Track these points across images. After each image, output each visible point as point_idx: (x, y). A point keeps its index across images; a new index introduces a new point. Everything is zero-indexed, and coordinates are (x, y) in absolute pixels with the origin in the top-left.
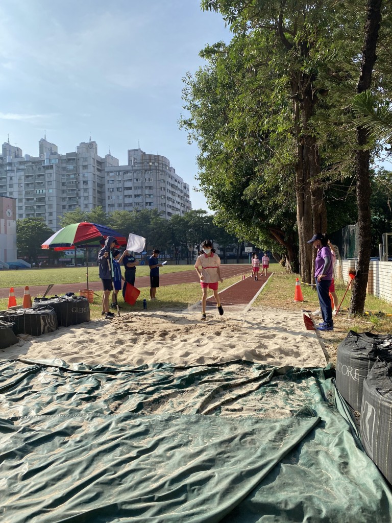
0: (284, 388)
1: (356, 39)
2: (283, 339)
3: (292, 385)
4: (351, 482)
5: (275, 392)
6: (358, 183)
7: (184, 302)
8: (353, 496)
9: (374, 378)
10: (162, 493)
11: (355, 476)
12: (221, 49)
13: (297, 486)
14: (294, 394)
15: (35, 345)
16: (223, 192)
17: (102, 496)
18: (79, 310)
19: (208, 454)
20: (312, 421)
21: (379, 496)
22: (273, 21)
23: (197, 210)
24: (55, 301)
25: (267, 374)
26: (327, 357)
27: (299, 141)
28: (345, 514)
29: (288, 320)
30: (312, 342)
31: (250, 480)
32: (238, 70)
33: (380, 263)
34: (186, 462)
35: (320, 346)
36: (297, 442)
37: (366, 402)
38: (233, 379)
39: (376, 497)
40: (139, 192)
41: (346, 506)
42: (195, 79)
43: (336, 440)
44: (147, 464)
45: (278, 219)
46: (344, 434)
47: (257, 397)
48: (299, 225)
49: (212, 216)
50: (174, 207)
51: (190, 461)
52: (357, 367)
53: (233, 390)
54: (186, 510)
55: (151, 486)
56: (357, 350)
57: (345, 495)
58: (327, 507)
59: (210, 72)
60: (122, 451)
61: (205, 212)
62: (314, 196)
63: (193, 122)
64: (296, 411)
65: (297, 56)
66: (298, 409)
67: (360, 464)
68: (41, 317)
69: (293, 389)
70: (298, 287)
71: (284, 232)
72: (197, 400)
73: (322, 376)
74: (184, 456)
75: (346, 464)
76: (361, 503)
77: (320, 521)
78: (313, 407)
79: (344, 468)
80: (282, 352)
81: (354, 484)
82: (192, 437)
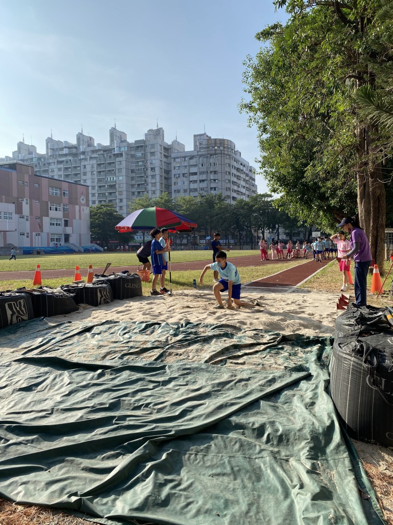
0: (288, 351)
2: (309, 314)
3: (296, 349)
5: (277, 353)
8: (308, 423)
11: (317, 410)
12: (278, 30)
13: (267, 415)
19: (206, 390)
21: (328, 423)
23: (262, 194)
24: (112, 277)
28: (296, 433)
32: (293, 51)
34: (188, 394)
36: (280, 387)
39: (325, 424)
40: (204, 177)
41: (298, 428)
42: (256, 61)
43: (313, 388)
44: (159, 393)
46: (320, 383)
47: (261, 356)
48: (360, 209)
50: (238, 191)
51: (192, 393)
53: (243, 350)
54: (178, 423)
56: (349, 318)
57: (302, 422)
58: (284, 429)
59: (271, 53)
60: (142, 384)
61: (271, 196)
62: (372, 178)
63: (253, 104)
64: (290, 367)
66: (292, 365)
67: (323, 402)
68: (98, 290)
69: (297, 352)
72: (208, 354)
73: (329, 344)
74: (187, 390)
75: (313, 404)
76: (312, 427)
77: (277, 436)
78: (307, 365)
79: (310, 406)
80: (301, 325)
81: (313, 416)
82: (199, 379)
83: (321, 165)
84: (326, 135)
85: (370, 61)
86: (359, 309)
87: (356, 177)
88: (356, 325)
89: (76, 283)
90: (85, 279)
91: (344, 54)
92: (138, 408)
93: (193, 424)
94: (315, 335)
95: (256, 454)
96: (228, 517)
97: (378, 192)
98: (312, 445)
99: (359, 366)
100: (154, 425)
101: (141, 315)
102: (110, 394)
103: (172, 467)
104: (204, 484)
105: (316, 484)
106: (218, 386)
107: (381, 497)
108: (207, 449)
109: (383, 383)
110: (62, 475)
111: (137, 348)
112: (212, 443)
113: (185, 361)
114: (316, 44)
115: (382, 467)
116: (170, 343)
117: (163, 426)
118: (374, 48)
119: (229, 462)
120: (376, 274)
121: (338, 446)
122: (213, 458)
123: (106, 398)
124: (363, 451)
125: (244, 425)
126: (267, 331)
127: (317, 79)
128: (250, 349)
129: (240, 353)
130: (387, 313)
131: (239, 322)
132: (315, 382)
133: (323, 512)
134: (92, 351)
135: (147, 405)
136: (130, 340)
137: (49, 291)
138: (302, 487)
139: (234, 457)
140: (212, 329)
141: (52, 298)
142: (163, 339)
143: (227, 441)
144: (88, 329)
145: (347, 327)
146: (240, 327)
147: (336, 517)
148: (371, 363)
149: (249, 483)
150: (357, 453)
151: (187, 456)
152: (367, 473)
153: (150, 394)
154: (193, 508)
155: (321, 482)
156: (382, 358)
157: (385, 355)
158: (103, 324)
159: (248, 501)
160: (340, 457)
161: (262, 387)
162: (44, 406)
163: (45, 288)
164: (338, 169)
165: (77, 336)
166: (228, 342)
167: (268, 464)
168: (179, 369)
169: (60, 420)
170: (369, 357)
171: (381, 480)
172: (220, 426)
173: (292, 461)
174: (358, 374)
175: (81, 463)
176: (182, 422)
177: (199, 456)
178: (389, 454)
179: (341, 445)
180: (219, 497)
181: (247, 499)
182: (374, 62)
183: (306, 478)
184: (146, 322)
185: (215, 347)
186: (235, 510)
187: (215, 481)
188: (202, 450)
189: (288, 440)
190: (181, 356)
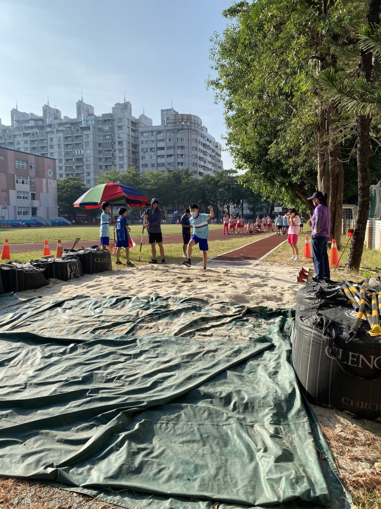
0: (253, 323)
3: (260, 321)
5: (243, 325)
6: (358, 146)
8: (271, 391)
12: (245, 8)
13: (234, 384)
18: (101, 260)
19: (176, 362)
21: (289, 391)
23: (227, 169)
24: (82, 252)
28: (261, 400)
34: (159, 366)
36: (245, 358)
39: (287, 391)
40: (171, 152)
41: (262, 396)
42: (222, 38)
43: (276, 357)
44: (130, 366)
45: (301, 178)
46: (283, 353)
47: (227, 328)
48: (320, 186)
50: (205, 167)
51: (162, 365)
53: (210, 322)
57: (266, 390)
58: (250, 397)
59: (237, 30)
60: (114, 357)
61: (236, 172)
63: (220, 81)
64: (254, 338)
66: (256, 336)
67: (285, 371)
68: (68, 265)
69: (261, 324)
70: (307, 245)
72: (178, 327)
73: (290, 316)
74: (157, 362)
75: (276, 373)
76: (275, 395)
77: (242, 404)
78: (271, 336)
79: (273, 375)
81: (275, 384)
82: (169, 351)
83: (284, 142)
84: (289, 113)
85: (332, 43)
86: (319, 283)
87: (317, 155)
88: (316, 299)
89: (46, 258)
90: (54, 253)
91: (308, 35)
92: (111, 380)
93: (163, 395)
94: (278, 307)
95: (223, 422)
96: (198, 481)
97: (337, 170)
98: (275, 411)
99: (319, 338)
100: (127, 397)
101: (111, 290)
102: (83, 368)
103: (144, 436)
104: (175, 451)
105: (278, 448)
106: (187, 358)
107: (337, 457)
108: (177, 418)
109: (341, 353)
110: (37, 447)
111: (109, 322)
112: (182, 412)
113: (156, 335)
114: (281, 24)
115: (338, 429)
116: (140, 317)
117: (135, 398)
118: (337, 30)
119: (198, 429)
120: (334, 248)
121: (299, 411)
122: (183, 427)
123: (79, 372)
124: (321, 415)
125: (212, 394)
126: (232, 304)
127: (282, 58)
128: (216, 322)
129: (207, 326)
130: (344, 287)
131: (206, 296)
132: (277, 352)
133: (286, 473)
134: (64, 325)
135: (119, 378)
136: (101, 314)
137: (19, 266)
138: (266, 450)
139: (202, 424)
140: (181, 303)
141: (22, 273)
142: (134, 313)
143: (196, 410)
144: (59, 304)
145: (308, 300)
146: (207, 300)
147: (297, 477)
148: (330, 335)
149: (217, 448)
150: (316, 417)
151: (158, 425)
152: (324, 435)
153: (122, 367)
154: (165, 474)
155: (283, 445)
156: (339, 330)
157: (343, 328)
158: (73, 299)
159: (216, 465)
160: (300, 421)
161: (229, 358)
162: (17, 381)
163: (14, 263)
164: (300, 147)
165: (48, 311)
166: (196, 316)
167: (235, 430)
168: (149, 342)
169: (34, 394)
170: (328, 329)
171: (337, 441)
172: (190, 396)
173: (257, 427)
174: (318, 345)
175: (56, 436)
176: (153, 393)
177: (170, 425)
178: (344, 418)
179: (301, 410)
180: (190, 462)
181: (216, 463)
182: (336, 45)
183: (269, 442)
184: (117, 297)
185: (184, 320)
186: (204, 474)
187: (186, 448)
188: (173, 419)
189: (253, 408)
190: (152, 330)
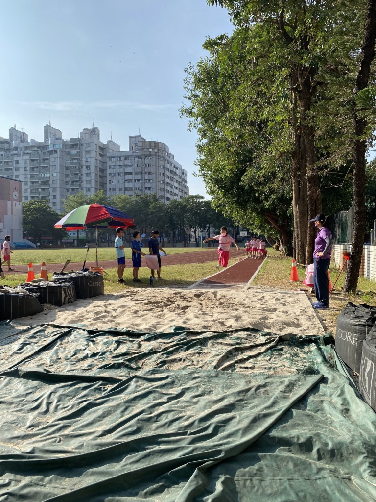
0: (289, 352)
1: (356, 36)
2: (284, 312)
3: (296, 350)
4: (352, 422)
5: (280, 355)
6: (354, 171)
7: (187, 280)
8: (355, 433)
9: (372, 339)
10: (194, 429)
11: (356, 419)
12: (224, 41)
13: (306, 426)
14: (298, 356)
15: (59, 313)
16: (221, 178)
17: (142, 429)
19: (229, 401)
20: (316, 378)
22: (274, 15)
23: (194, 195)
24: (73, 275)
25: (273, 341)
26: (325, 329)
27: (296, 130)
28: (348, 446)
29: (286, 297)
30: (310, 315)
31: (267, 421)
32: (240, 62)
33: (371, 247)
34: (210, 407)
35: (318, 319)
36: (305, 393)
37: (366, 358)
38: (243, 343)
39: (374, 434)
40: (139, 177)
41: (348, 441)
42: (196, 70)
43: (339, 392)
44: (178, 407)
45: (273, 203)
46: (345, 387)
47: (266, 359)
48: (295, 209)
49: (209, 201)
50: (172, 192)
51: (214, 405)
52: (355, 333)
53: (244, 352)
54: (215, 442)
55: (183, 423)
56: (356, 318)
57: (347, 433)
58: (333, 441)
59: (210, 63)
60: (154, 397)
61: (202, 197)
62: (310, 183)
63: (193, 110)
64: (301, 370)
65: (296, 50)
66: (303, 368)
68: (62, 289)
69: (297, 352)
70: (294, 268)
71: (278, 216)
72: (213, 359)
73: (322, 343)
74: (209, 402)
75: (347, 410)
76: (362, 439)
77: (328, 451)
78: (316, 367)
79: (345, 413)
80: (284, 323)
82: (213, 388)
91: (290, 67)
94: (301, 333)
95: (315, 474)
97: (315, 197)
98: (371, 460)
100: (192, 447)
108: (259, 472)
112: (262, 464)
113: (192, 368)
117: (202, 448)
119: (291, 486)
122: (271, 483)
125: (288, 440)
126: (256, 331)
128: (252, 352)
129: (244, 357)
132: (334, 385)
137: (11, 290)
139: (292, 479)
141: (16, 298)
143: (278, 461)
153: (167, 409)
161: (286, 394)
163: (4, 288)
167: (333, 488)
172: (263, 443)
173: (355, 480)
176: (220, 440)
177: (256, 482)
185: (216, 351)
188: (255, 474)
189: (341, 456)
190: (185, 362)
